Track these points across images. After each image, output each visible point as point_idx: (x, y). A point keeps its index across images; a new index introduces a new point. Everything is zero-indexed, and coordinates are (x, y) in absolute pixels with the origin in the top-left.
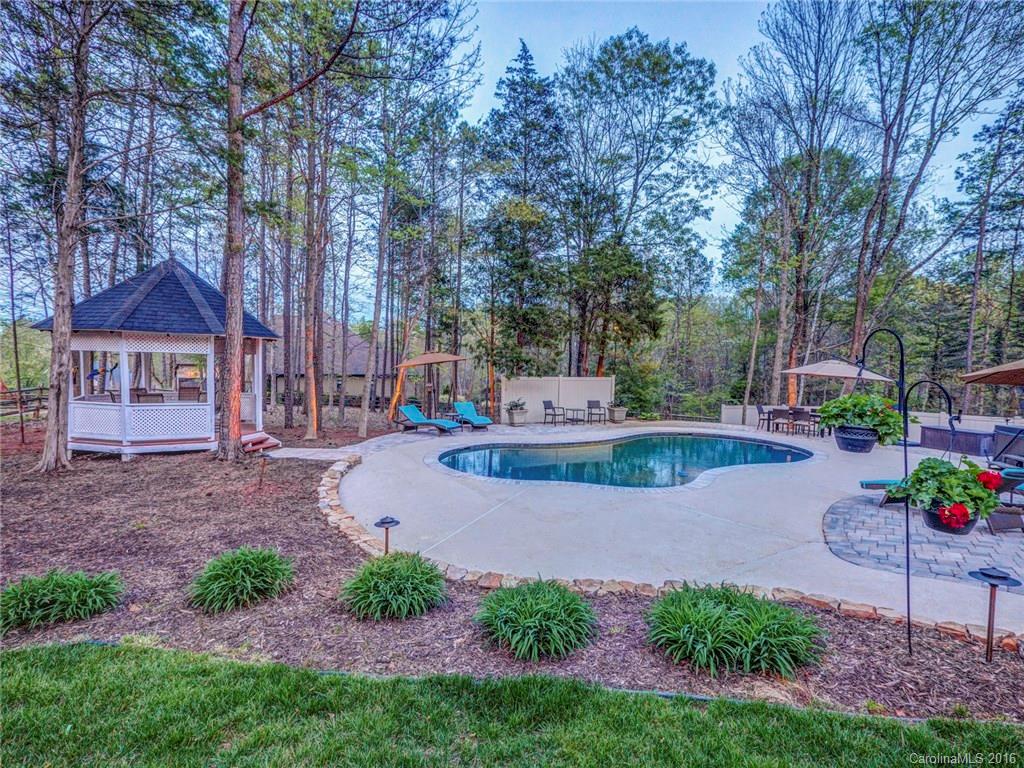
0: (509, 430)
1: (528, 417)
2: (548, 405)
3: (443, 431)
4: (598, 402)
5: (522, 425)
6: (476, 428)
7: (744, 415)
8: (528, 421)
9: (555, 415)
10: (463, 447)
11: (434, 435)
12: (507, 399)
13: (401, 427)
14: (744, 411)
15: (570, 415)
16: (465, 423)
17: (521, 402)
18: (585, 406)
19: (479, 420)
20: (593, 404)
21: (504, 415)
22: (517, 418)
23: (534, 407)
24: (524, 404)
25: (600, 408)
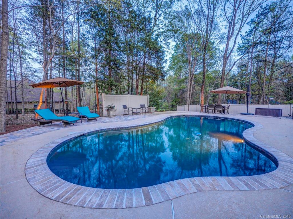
0: (108, 119)
1: (117, 113)
2: (125, 107)
3: (67, 124)
4: (145, 105)
5: (114, 116)
6: (90, 120)
7: (188, 108)
8: (116, 114)
9: (129, 111)
10: (80, 134)
11: (61, 126)
12: (105, 104)
13: (39, 123)
14: (189, 107)
15: (134, 111)
16: (83, 117)
17: (113, 106)
18: (139, 107)
19: (90, 115)
20: (142, 106)
21: (105, 112)
22: (112, 113)
23: (119, 108)
24: (114, 106)
25: (145, 107)
